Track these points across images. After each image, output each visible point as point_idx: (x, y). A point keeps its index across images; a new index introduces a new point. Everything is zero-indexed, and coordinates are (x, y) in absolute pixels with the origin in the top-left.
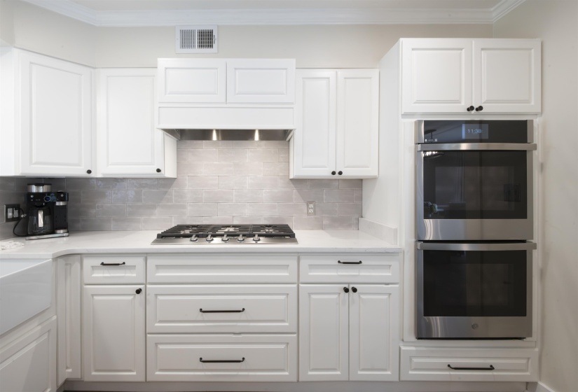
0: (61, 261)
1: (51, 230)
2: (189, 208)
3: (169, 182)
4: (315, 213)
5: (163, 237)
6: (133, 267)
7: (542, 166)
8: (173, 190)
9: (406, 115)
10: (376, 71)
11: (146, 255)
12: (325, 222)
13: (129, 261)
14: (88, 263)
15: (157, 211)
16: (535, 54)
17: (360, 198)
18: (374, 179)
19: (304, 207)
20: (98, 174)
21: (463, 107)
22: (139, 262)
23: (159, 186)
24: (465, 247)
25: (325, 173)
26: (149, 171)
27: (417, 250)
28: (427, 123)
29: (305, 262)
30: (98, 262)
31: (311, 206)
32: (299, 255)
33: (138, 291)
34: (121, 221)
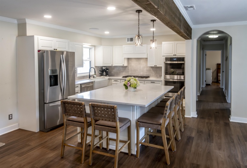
0: (109, 80)
1: (106, 75)
3: (126, 67)
5: (123, 77)
6: (119, 81)
8: (127, 68)
11: (121, 79)
12: (158, 76)
13: (118, 80)
14: (112, 80)
15: (124, 73)
20: (113, 65)
21: (173, 54)
22: (119, 80)
23: (124, 68)
26: (122, 65)
29: (145, 82)
30: (114, 80)
34: (117, 74)
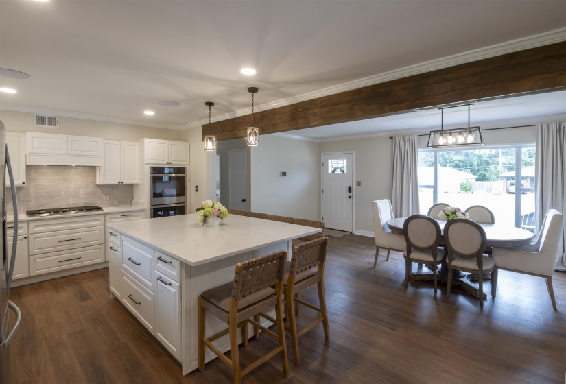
2: (33, 202)
3: (20, 189)
4: (110, 199)
7: (190, 180)
8: (22, 192)
9: (146, 164)
10: (137, 143)
11: (28, 222)
12: (115, 203)
16: (188, 147)
17: (132, 192)
18: (137, 184)
19: (104, 197)
21: (165, 162)
24: (173, 205)
25: (115, 182)
27: (151, 209)
28: (153, 167)
29: (107, 217)
31: (108, 196)
32: (105, 214)
33: (26, 238)
